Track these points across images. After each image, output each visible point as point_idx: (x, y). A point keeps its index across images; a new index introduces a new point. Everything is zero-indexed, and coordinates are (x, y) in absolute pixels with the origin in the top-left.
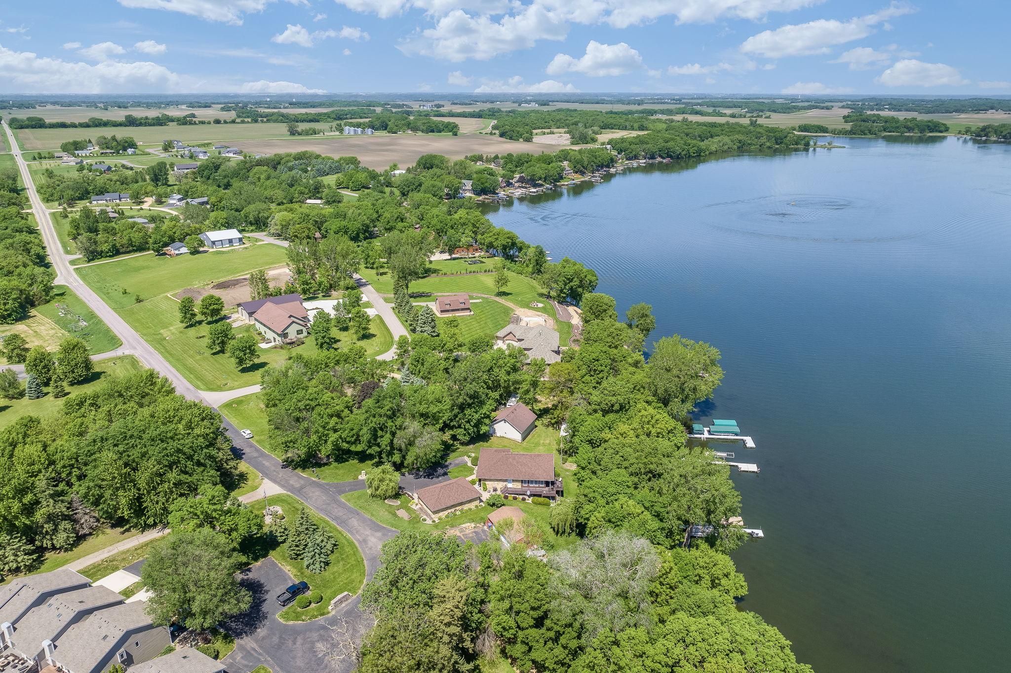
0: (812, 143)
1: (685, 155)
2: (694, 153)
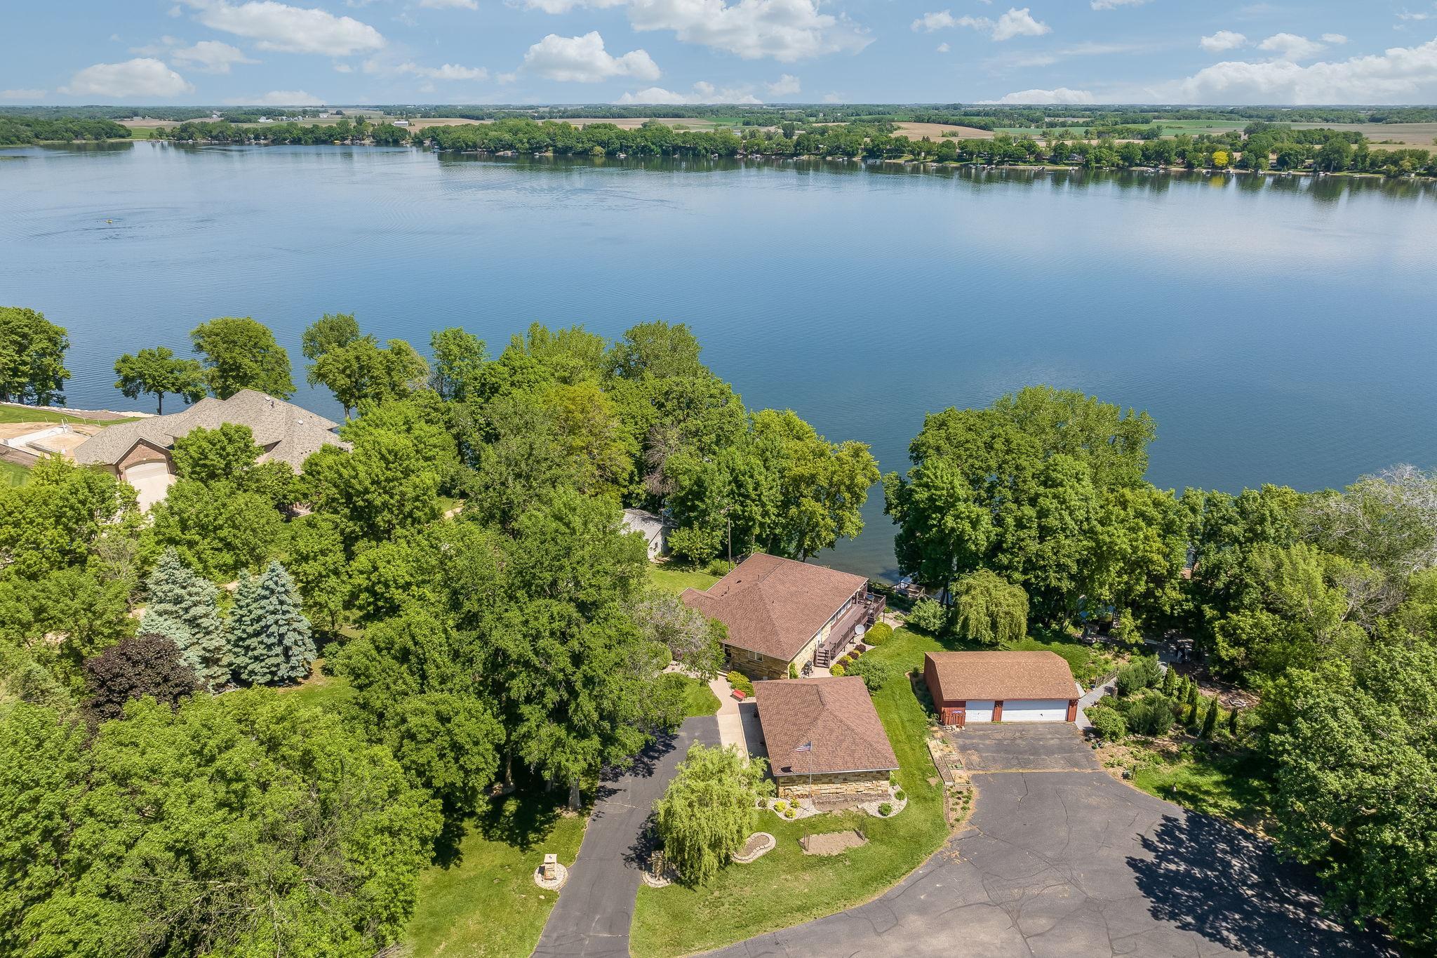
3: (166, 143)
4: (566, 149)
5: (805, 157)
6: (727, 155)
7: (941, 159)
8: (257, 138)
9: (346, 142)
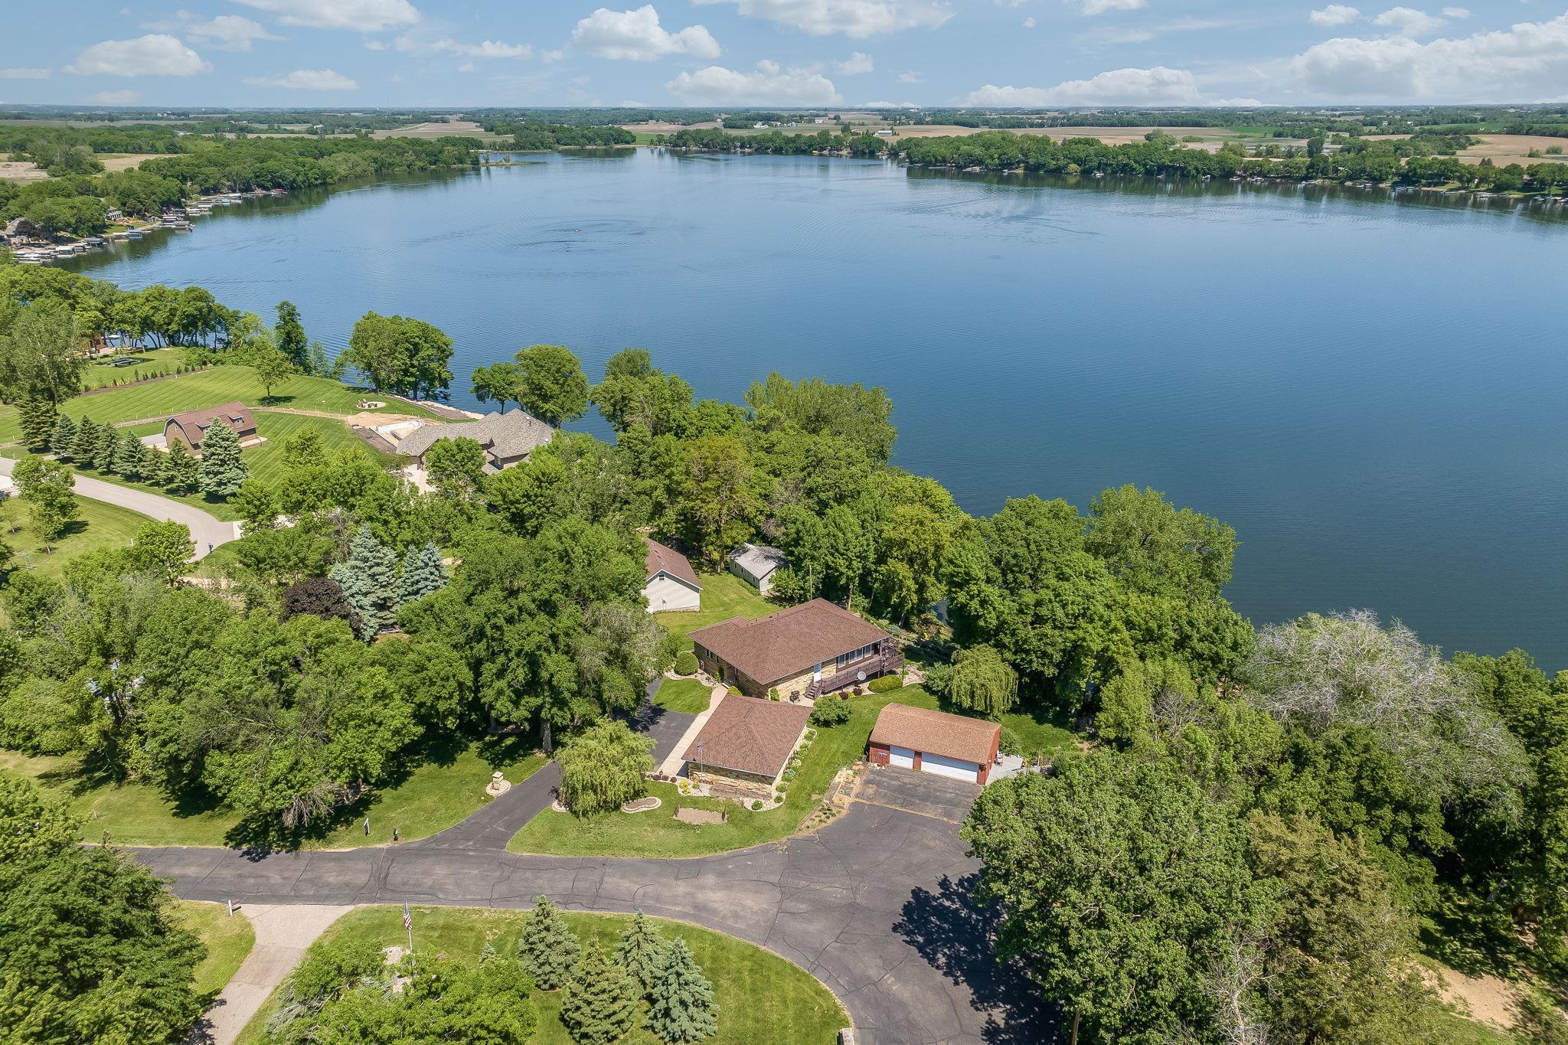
0: (482, 161)
1: (304, 182)
2: (316, 179)
3: (663, 149)
4: (1039, 166)
5: (1319, 182)
6: (1221, 177)
7: (1499, 188)
8: (742, 146)
9: (825, 152)
